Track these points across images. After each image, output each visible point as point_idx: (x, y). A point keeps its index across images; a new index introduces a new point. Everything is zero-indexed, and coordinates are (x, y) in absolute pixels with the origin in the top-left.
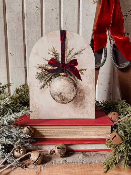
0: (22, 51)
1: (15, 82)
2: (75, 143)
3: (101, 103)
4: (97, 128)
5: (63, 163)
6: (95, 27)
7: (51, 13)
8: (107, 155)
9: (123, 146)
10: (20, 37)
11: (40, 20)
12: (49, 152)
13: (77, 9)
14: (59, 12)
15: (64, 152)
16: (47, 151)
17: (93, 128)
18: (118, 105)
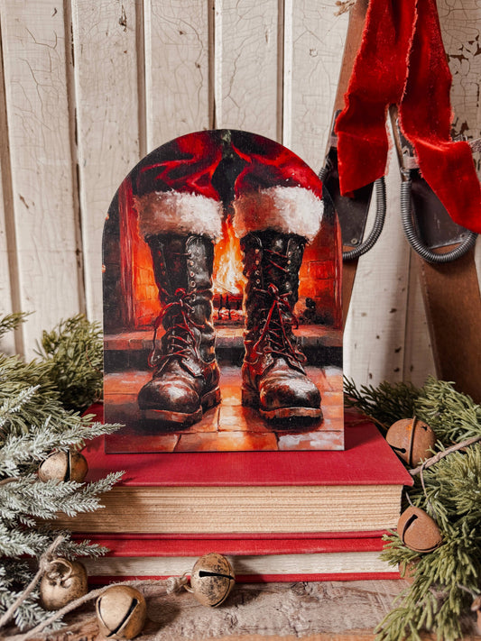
0: (67, 190)
1: (40, 306)
2: (267, 551)
3: (362, 392)
4: (350, 494)
5: (221, 634)
6: (343, 102)
7: (177, 44)
8: (384, 595)
9: (445, 563)
10: (58, 136)
11: (134, 71)
12: (172, 587)
13: (276, 31)
14: (207, 40)
15: (223, 588)
16: (164, 582)
17: (334, 494)
18: (427, 398)
